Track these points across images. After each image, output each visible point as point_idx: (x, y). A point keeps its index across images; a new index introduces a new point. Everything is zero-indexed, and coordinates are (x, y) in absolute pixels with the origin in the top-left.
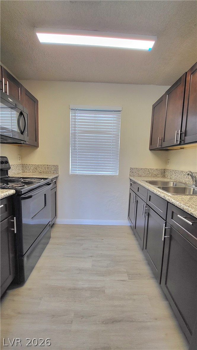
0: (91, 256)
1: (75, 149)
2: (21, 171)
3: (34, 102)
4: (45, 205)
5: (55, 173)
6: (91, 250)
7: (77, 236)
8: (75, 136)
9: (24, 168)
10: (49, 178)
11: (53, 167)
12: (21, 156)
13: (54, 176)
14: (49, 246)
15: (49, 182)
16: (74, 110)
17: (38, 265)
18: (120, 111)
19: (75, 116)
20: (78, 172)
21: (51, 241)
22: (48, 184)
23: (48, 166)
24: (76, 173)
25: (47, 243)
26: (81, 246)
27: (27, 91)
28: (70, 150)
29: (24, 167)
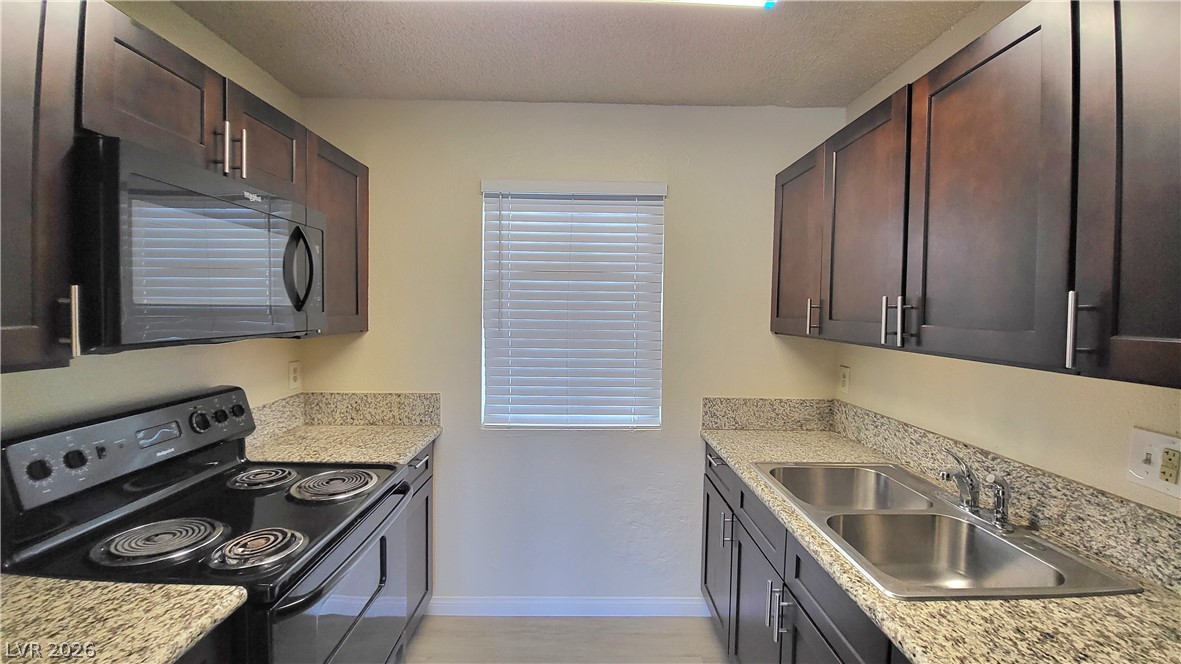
1: (500, 335)
2: (299, 422)
4: (382, 582)
5: (428, 423)
8: (500, 286)
9: (311, 408)
10: (400, 462)
11: (418, 402)
12: (303, 367)
13: (422, 444)
15: (400, 482)
16: (497, 196)
18: (660, 198)
19: (500, 218)
20: (512, 420)
22: (403, 490)
23: (402, 397)
24: (506, 420)
27: (323, 143)
28: (483, 339)
29: (312, 405)
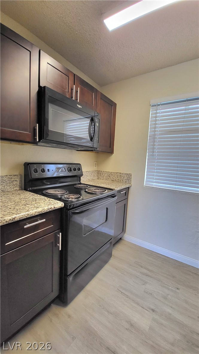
0: (153, 310)
1: (153, 155)
2: (96, 178)
3: (111, 106)
4: (106, 221)
5: (128, 183)
6: (156, 298)
7: (142, 267)
8: (155, 138)
9: (99, 175)
10: (115, 189)
11: (125, 176)
12: (98, 163)
13: (124, 187)
14: (107, 267)
15: (114, 194)
16: (156, 105)
17: (89, 287)
19: (156, 113)
20: (155, 185)
21: (112, 261)
22: (113, 196)
23: (121, 174)
24: (152, 185)
25: (106, 262)
26: (144, 284)
27: (102, 94)
28: (147, 157)
29: (99, 173)
